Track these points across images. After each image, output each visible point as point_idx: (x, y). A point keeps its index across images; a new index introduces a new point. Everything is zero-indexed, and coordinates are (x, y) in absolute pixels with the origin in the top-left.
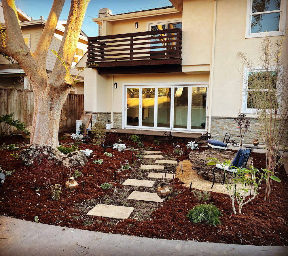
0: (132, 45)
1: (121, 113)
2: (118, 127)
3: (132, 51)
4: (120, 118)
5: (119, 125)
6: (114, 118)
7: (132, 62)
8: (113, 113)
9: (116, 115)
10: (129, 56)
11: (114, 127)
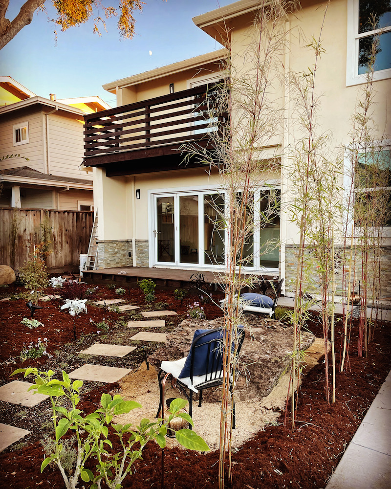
0: (148, 120)
1: (147, 241)
2: (144, 264)
3: (148, 132)
4: (146, 250)
5: (145, 261)
6: (137, 249)
7: (149, 152)
8: (136, 241)
9: (141, 244)
10: (144, 141)
11: (137, 264)
